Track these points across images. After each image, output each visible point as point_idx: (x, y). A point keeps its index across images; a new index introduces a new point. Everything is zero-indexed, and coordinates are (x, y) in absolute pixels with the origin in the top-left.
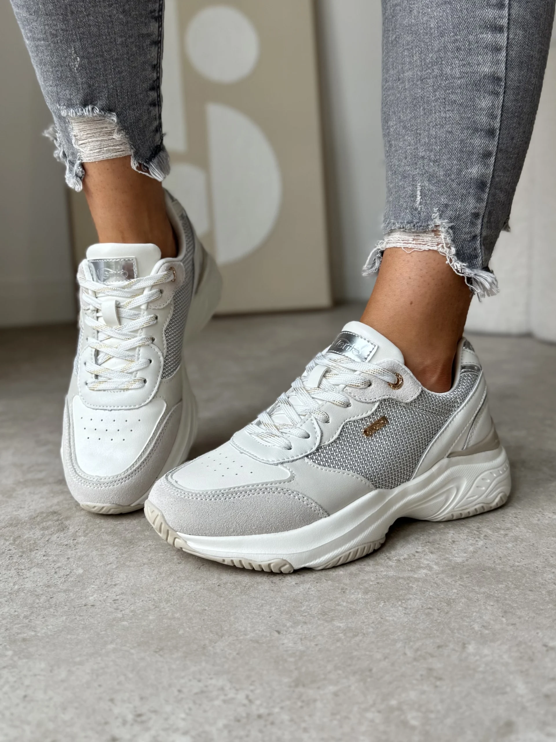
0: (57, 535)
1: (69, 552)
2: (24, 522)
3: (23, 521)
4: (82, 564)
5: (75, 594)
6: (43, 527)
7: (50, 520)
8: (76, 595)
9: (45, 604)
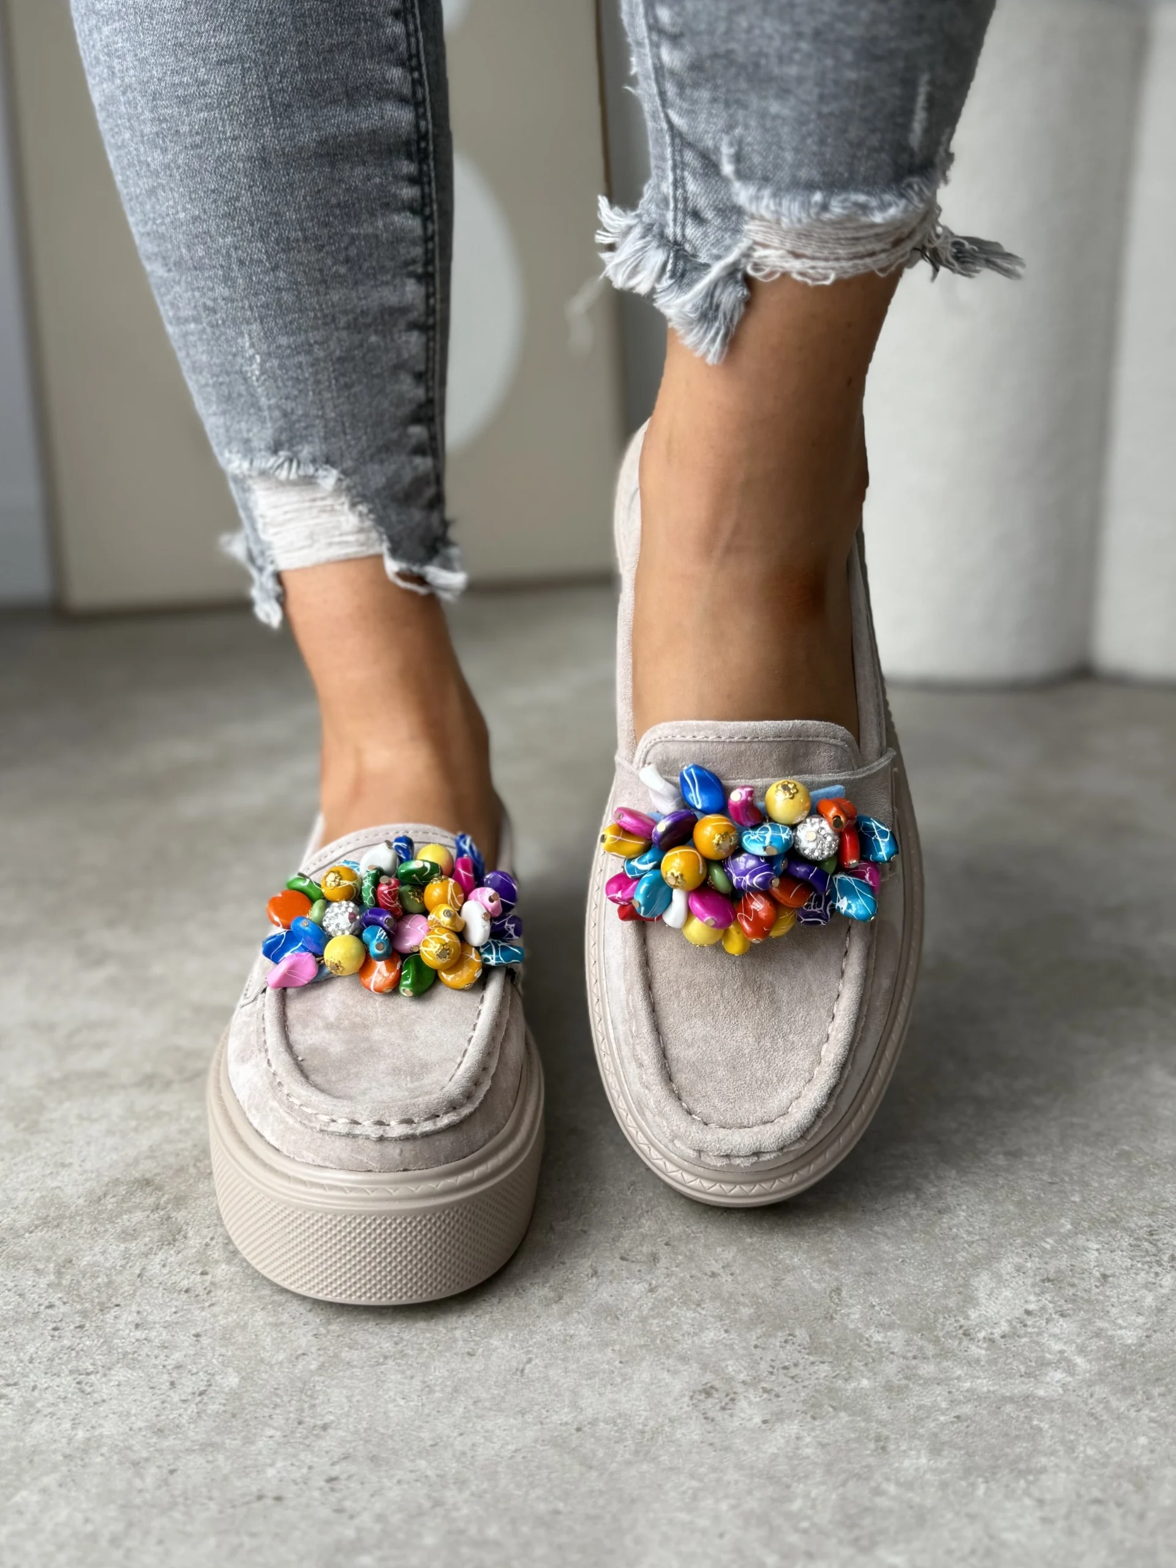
0: (161, 1256)
1: (198, 1315)
2: (77, 1214)
3: (73, 1208)
4: (234, 1355)
6: (123, 1232)
7: (137, 1206)
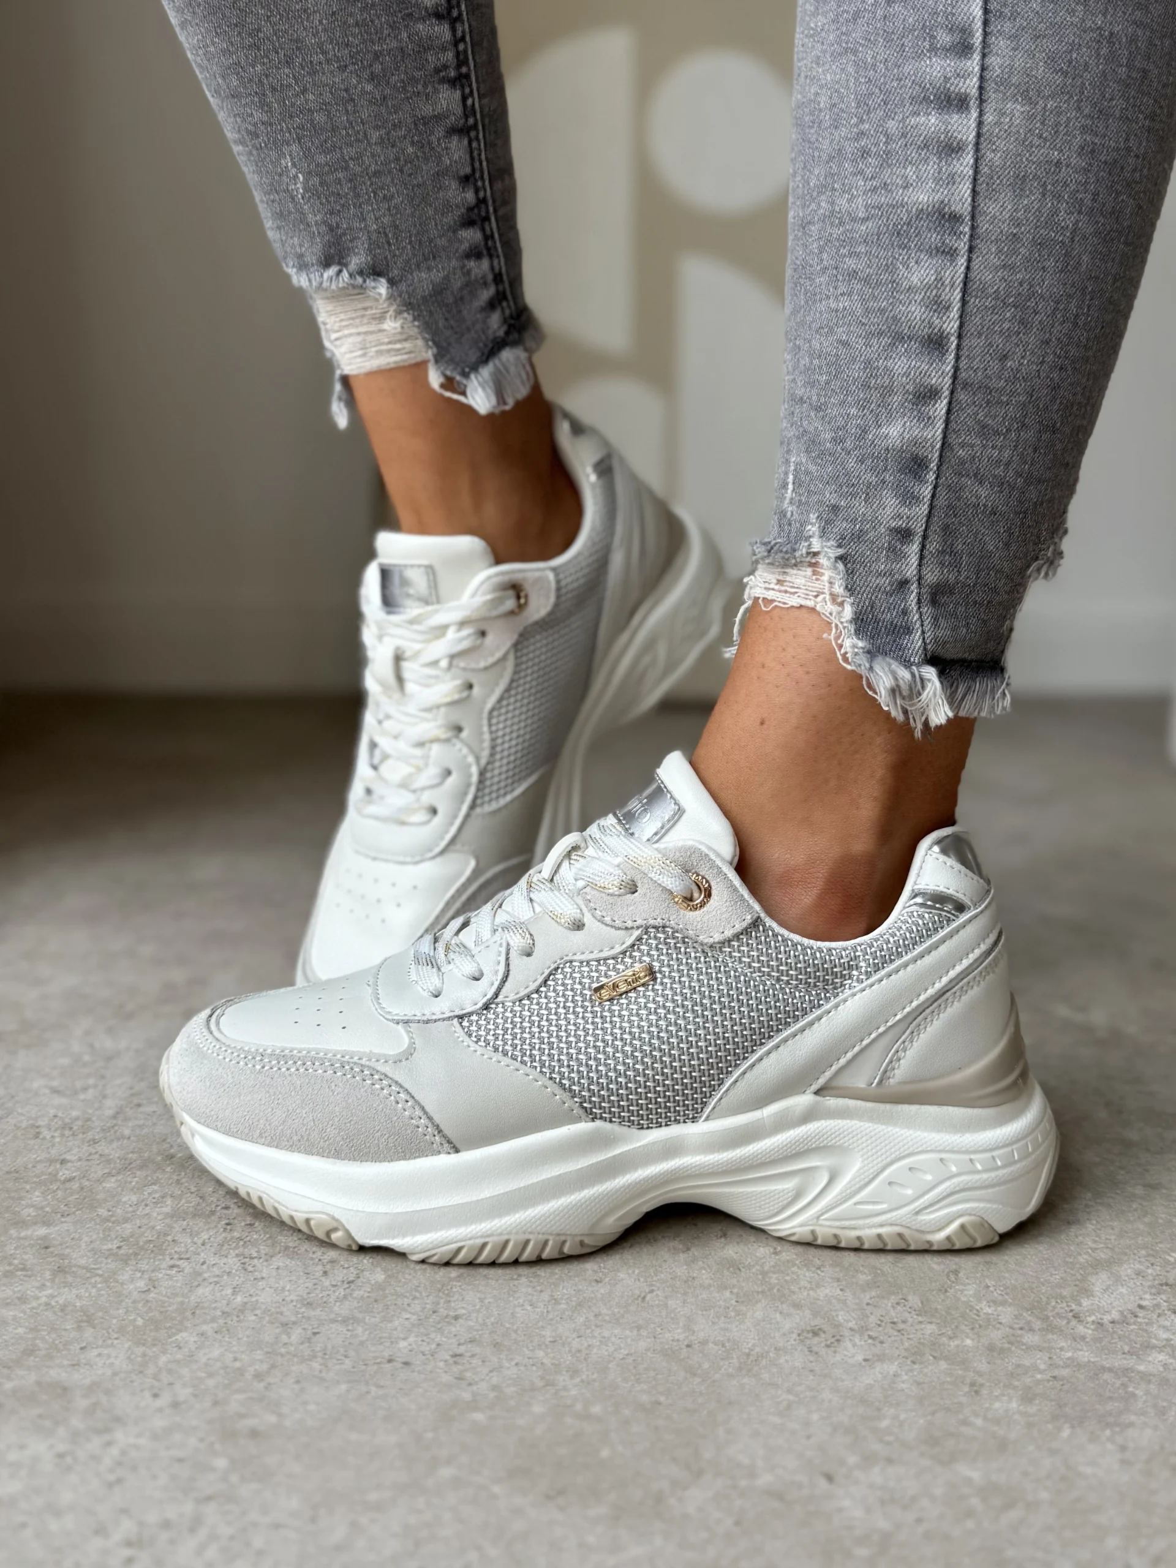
5: (366, 1330)
8: (370, 1333)
9: (301, 1347)
